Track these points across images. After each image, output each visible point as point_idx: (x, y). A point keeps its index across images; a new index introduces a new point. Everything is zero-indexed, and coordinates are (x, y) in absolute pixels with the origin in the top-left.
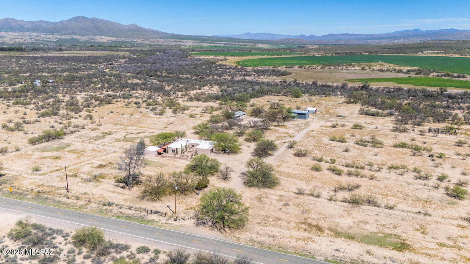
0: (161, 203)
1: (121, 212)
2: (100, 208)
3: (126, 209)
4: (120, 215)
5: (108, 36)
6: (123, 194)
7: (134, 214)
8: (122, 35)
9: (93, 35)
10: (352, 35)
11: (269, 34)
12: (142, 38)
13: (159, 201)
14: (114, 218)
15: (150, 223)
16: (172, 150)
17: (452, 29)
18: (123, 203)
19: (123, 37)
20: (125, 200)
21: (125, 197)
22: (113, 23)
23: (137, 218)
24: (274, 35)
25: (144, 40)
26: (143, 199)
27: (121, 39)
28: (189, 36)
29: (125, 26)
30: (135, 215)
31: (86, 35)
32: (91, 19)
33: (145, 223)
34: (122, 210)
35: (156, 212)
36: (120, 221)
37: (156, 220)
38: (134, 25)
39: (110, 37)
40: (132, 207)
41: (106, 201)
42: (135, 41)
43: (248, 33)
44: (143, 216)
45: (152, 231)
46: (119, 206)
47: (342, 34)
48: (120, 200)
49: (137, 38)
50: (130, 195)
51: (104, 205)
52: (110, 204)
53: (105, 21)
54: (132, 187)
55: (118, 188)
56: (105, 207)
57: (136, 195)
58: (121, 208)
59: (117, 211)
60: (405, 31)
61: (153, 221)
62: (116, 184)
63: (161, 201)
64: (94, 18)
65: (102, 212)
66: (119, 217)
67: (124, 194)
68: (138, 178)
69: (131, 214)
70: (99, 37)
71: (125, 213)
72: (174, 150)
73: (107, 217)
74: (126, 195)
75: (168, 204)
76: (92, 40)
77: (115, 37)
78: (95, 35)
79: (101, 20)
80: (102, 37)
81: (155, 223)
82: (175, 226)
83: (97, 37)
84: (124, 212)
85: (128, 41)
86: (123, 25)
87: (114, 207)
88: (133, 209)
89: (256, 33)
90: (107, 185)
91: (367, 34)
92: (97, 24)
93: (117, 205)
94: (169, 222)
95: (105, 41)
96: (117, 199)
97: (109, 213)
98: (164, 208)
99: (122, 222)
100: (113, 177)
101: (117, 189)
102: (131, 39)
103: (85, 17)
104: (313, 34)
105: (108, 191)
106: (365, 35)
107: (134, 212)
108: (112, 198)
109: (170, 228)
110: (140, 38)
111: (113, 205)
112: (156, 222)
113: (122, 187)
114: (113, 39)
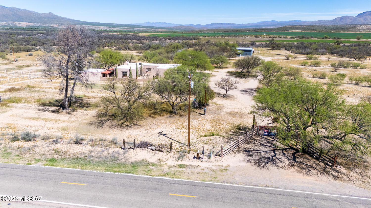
0: (142, 129)
1: (57, 152)
2: (4, 147)
3: (69, 143)
4: (56, 156)
5: (26, 22)
6: (56, 121)
7: (91, 152)
8: (39, 21)
9: (12, 21)
10: (229, 24)
11: (165, 23)
12: (58, 24)
13: (136, 127)
14: (39, 165)
15: (140, 169)
16: (123, 72)
17: (297, 20)
18: (60, 134)
19: (40, 23)
20: (63, 129)
21: (61, 125)
22: (31, 12)
23: (101, 160)
24: (169, 24)
25: (60, 25)
26: (102, 126)
27: (38, 25)
28: (99, 23)
29: (42, 14)
30: (94, 154)
31: (6, 21)
32: (10, 8)
33: (128, 169)
34: (58, 146)
35: (144, 145)
36: (57, 171)
37: (151, 161)
38: (50, 13)
39: (28, 22)
40: (82, 140)
41: (20, 133)
42: (52, 26)
43: (148, 23)
44: (117, 155)
45: (156, 189)
46: (51, 140)
47: (221, 23)
48: (52, 130)
49: (54, 24)
50: (73, 122)
51: (15, 139)
52: (27, 137)
53: (23, 10)
54: (74, 110)
55: (46, 113)
56: (16, 144)
57: (86, 121)
58: (56, 142)
59: (47, 149)
60: (266, 22)
61: (144, 163)
62: (41, 108)
63: (141, 126)
64: (13, 7)
65: (9, 153)
66: (52, 160)
67: (59, 120)
68: (82, 100)
69: (83, 153)
70: (18, 22)
71: (68, 151)
72: (126, 73)
73: (20, 163)
74: (64, 121)
75: (160, 130)
76: (12, 25)
78: (14, 21)
79: (19, 9)
80: (21, 23)
81: (151, 167)
82: (207, 171)
83: (16, 23)
84: (64, 150)
85: (45, 26)
87: (39, 142)
88: (85, 142)
90: (24, 110)
91: (239, 24)
92: (16, 12)
93: (46, 138)
94: (185, 162)
95: (23, 26)
96: (45, 128)
97: (28, 155)
98: (156, 138)
99: (63, 172)
100: (33, 100)
101: (44, 115)
102: (48, 24)
104: (199, 24)
105: (25, 118)
106: (237, 24)
107: (90, 148)
108: (34, 128)
109: (201, 177)
110: (56, 24)
111: (37, 139)
112: (153, 164)
113: (54, 112)
114: (32, 24)
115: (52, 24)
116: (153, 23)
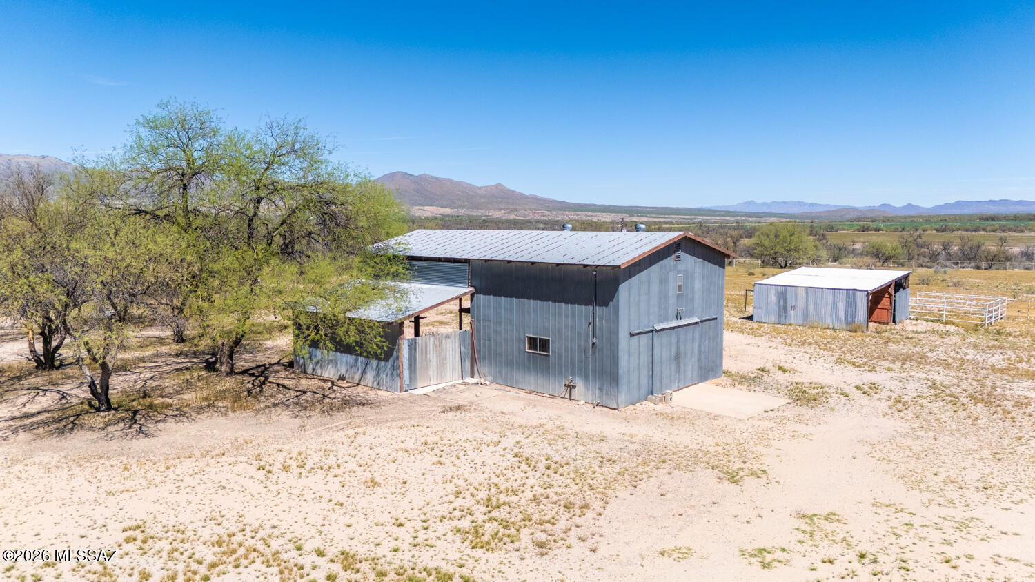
5: (438, 206)
8: (467, 204)
10: (1021, 203)
12: (504, 209)
19: (468, 208)
22: (458, 184)
24: (812, 205)
25: (508, 213)
27: (462, 212)
29: (480, 188)
32: (417, 176)
38: (497, 185)
39: (442, 207)
42: (490, 214)
43: (751, 203)
49: (495, 210)
53: (444, 180)
64: (425, 175)
70: (421, 207)
77: (452, 208)
79: (436, 178)
80: (426, 208)
83: (417, 208)
85: (475, 214)
86: (474, 186)
89: (769, 201)
92: (423, 184)
95: (429, 215)
102: (483, 211)
103: (406, 174)
110: (500, 210)
114: (447, 211)
115: (491, 211)
116: (764, 204)
